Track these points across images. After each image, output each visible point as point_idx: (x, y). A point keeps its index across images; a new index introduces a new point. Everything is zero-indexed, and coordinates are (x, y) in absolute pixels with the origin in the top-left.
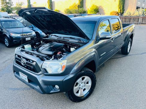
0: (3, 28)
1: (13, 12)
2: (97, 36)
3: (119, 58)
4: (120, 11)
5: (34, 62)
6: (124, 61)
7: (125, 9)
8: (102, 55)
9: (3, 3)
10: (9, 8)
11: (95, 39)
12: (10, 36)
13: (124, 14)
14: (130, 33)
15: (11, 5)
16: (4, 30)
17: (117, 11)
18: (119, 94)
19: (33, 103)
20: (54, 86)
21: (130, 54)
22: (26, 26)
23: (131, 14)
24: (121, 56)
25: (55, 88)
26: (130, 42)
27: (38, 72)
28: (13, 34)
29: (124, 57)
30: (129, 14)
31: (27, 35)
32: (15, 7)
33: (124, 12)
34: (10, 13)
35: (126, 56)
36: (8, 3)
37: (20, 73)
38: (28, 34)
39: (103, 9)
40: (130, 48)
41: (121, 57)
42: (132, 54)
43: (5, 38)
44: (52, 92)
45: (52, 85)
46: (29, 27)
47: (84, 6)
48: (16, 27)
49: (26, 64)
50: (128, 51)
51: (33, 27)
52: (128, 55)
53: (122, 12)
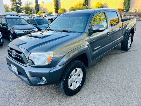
0: (8, 25)
1: (22, 12)
2: (91, 29)
3: (118, 53)
4: (125, 8)
5: (22, 54)
6: (123, 56)
7: (130, 6)
8: (95, 49)
9: (13, 4)
10: (19, 8)
11: (87, 31)
12: (13, 32)
13: (129, 11)
14: (130, 28)
15: (21, 5)
16: (9, 27)
17: (123, 8)
18: (112, 89)
19: (24, 95)
20: (41, 78)
21: (130, 50)
22: (30, 23)
23: (136, 11)
24: (120, 51)
25: (42, 80)
26: (130, 37)
27: (25, 64)
28: (17, 30)
29: (123, 52)
30: (134, 11)
31: (30, 32)
32: (24, 7)
33: (130, 9)
34: (20, 13)
35: (126, 52)
36: (18, 3)
37: (11, 65)
38: (31, 30)
39: (108, 6)
40: (130, 43)
41: (120, 53)
42: (132, 50)
43: (10, 34)
44: (39, 84)
45: (40, 77)
46: (33, 24)
47: (89, 4)
48: (20, 24)
49: (15, 56)
50: (129, 47)
51: (36, 25)
52: (129, 51)
53: (127, 9)
